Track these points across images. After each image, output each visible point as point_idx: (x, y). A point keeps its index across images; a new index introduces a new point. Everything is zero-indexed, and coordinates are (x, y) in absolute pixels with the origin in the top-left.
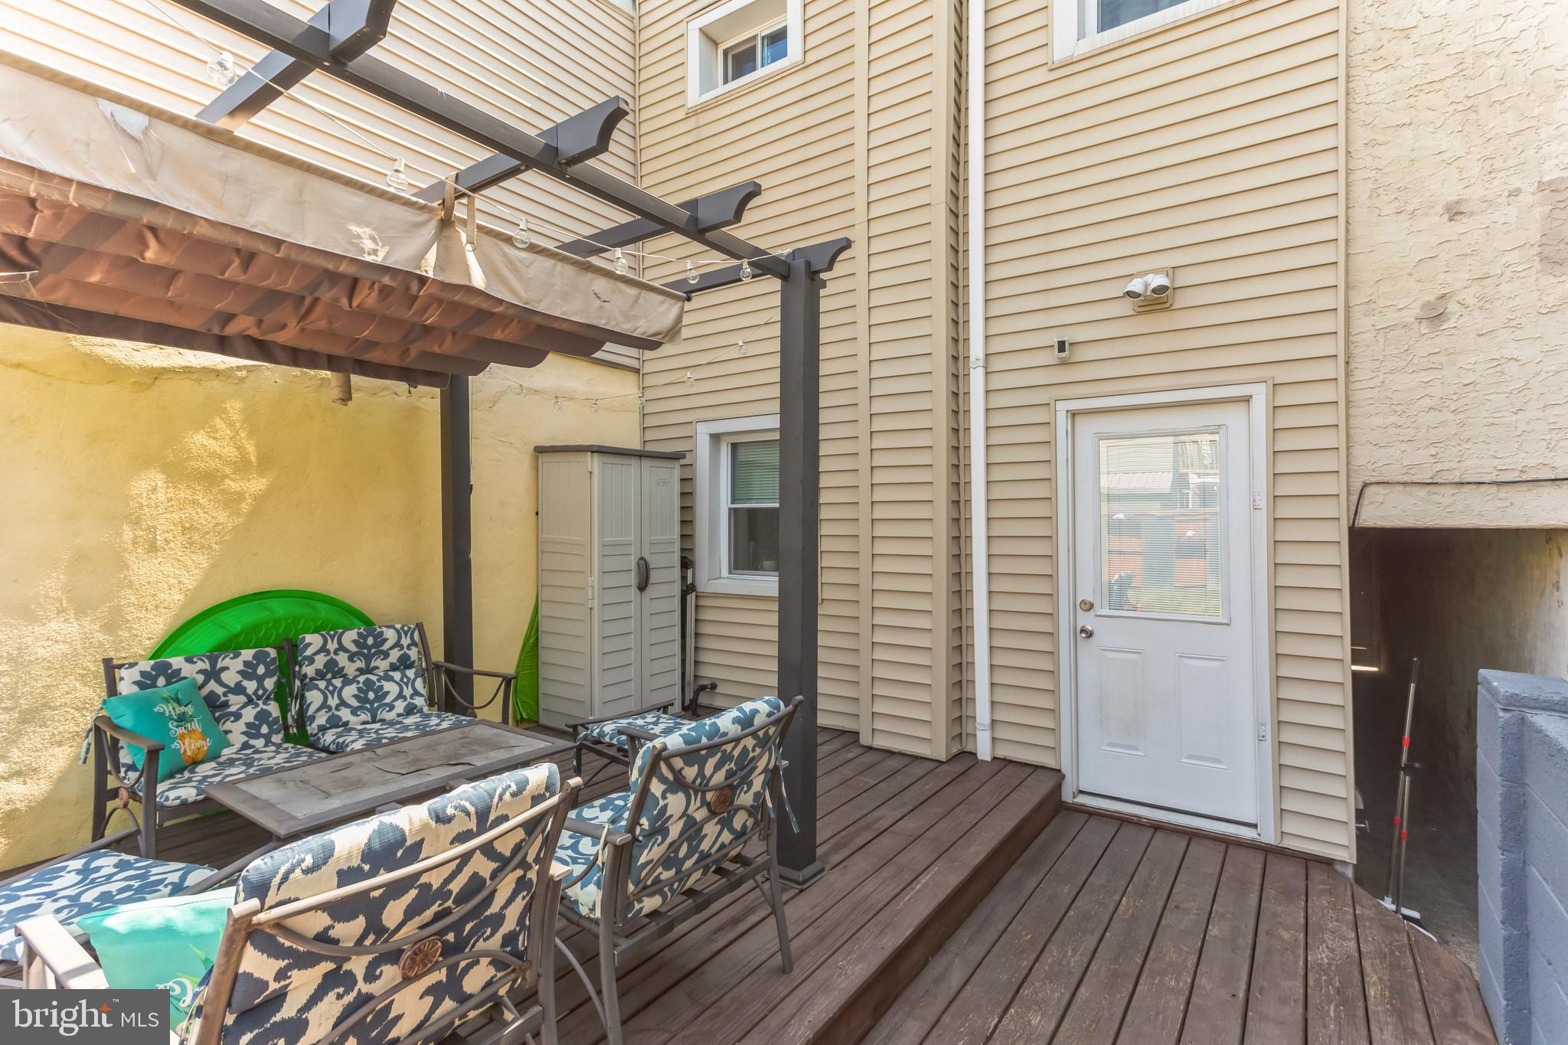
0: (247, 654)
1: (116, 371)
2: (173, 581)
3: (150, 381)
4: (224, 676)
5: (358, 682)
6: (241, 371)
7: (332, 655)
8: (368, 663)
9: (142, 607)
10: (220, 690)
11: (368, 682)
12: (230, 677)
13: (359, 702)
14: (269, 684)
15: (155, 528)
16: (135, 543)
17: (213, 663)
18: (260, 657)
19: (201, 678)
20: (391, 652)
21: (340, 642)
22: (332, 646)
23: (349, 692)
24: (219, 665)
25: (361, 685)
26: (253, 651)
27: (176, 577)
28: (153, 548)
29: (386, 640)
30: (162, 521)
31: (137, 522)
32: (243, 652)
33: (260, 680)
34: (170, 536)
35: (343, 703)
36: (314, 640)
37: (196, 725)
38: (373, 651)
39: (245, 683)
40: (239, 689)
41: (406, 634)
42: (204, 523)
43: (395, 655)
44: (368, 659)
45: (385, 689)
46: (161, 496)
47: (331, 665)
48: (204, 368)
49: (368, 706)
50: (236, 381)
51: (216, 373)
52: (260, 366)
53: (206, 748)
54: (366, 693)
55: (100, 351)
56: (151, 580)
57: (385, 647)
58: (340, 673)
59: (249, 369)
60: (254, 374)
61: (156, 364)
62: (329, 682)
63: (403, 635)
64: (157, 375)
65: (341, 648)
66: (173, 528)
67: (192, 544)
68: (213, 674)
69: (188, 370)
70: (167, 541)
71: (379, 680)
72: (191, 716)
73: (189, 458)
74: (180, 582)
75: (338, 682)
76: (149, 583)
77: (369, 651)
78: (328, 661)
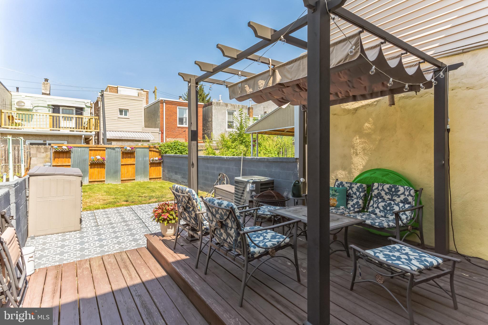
0: (358, 185)
1: (348, 111)
2: (361, 163)
3: (355, 112)
4: (353, 189)
5: (386, 203)
6: (375, 102)
7: (380, 191)
8: (392, 197)
9: (355, 169)
10: (352, 193)
11: (390, 204)
12: (354, 190)
13: (383, 209)
14: (362, 194)
15: (357, 149)
16: (353, 153)
17: (351, 185)
18: (361, 186)
19: (348, 188)
20: (401, 196)
21: (383, 187)
22: (380, 188)
23: (382, 204)
24: (352, 186)
25: (386, 204)
26: (360, 184)
27: (362, 162)
28: (357, 155)
29: (399, 191)
30: (358, 147)
31: (354, 148)
32: (358, 184)
33: (360, 193)
34: (360, 151)
35: (378, 207)
36: (376, 185)
37: (336, 198)
38: (394, 193)
39: (357, 192)
40: (355, 194)
41: (407, 190)
42: (368, 148)
43: (402, 197)
44: (392, 195)
45: (394, 208)
46: (358, 141)
47: (379, 194)
48: (366, 105)
49: (386, 211)
50: (374, 106)
51: (369, 105)
52: (380, 99)
53: (336, 204)
54: (387, 207)
55: (346, 107)
56: (356, 162)
57: (399, 193)
58: (382, 197)
59: (377, 101)
60: (379, 102)
61: (356, 107)
62: (378, 199)
63: (406, 191)
64: (356, 109)
65: (383, 189)
66: (361, 149)
67: (365, 153)
68: (351, 188)
69: (362, 106)
70: (360, 153)
71: (394, 204)
72: (337, 195)
73: (364, 130)
74: (362, 164)
75: (380, 200)
76: (356, 163)
77: (393, 193)
78: (378, 192)
